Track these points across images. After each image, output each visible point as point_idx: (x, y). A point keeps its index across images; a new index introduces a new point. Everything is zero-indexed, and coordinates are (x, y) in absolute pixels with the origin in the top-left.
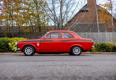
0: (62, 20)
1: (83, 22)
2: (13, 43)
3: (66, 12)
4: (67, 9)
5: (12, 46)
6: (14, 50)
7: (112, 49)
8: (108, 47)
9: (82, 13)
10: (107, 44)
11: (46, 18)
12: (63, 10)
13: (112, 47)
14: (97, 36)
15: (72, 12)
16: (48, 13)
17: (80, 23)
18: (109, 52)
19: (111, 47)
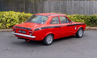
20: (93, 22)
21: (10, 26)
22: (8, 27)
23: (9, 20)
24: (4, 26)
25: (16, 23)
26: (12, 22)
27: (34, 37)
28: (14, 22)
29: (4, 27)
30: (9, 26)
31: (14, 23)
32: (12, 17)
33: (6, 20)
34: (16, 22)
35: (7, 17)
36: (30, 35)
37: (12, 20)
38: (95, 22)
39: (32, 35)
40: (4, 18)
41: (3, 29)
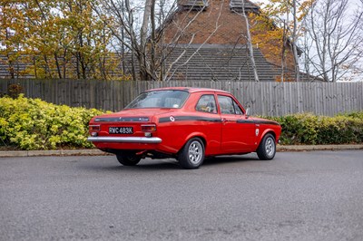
2: (12, 118)
5: (11, 129)
6: (19, 140)
7: (315, 136)
8: (304, 128)
10: (303, 120)
13: (316, 129)
14: (260, 91)
18: (309, 143)
19: (313, 129)
20: (290, 133)
21: (60, 142)
22: (53, 144)
24: (44, 142)
25: (77, 134)
26: (65, 132)
27: (158, 139)
28: (70, 132)
29: (43, 146)
30: (57, 144)
31: (72, 135)
32: (66, 119)
33: (49, 127)
34: (76, 132)
35: (51, 119)
36: (147, 134)
37: (66, 126)
38: (294, 132)
39: (152, 136)
40: (43, 121)
41: (40, 149)
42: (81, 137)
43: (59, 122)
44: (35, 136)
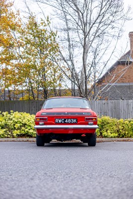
0: (86, 77)
1: (123, 82)
3: (94, 64)
4: (95, 58)
9: (120, 66)
11: (57, 74)
12: (87, 60)
15: (104, 63)
16: (62, 65)
17: (118, 85)
21: (19, 133)
22: (15, 135)
23: (19, 125)
24: (10, 133)
25: (29, 130)
26: (23, 128)
28: (27, 128)
29: (9, 136)
31: (27, 130)
34: (29, 128)
35: (16, 121)
37: (24, 125)
40: (12, 122)
42: (31, 131)
43: (21, 123)
44: (5, 130)
